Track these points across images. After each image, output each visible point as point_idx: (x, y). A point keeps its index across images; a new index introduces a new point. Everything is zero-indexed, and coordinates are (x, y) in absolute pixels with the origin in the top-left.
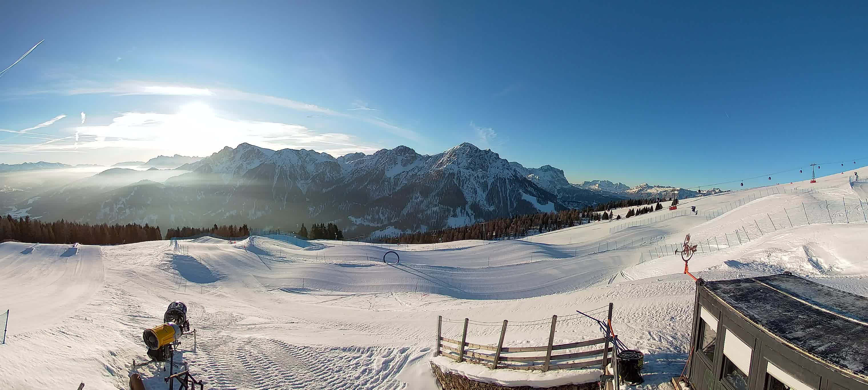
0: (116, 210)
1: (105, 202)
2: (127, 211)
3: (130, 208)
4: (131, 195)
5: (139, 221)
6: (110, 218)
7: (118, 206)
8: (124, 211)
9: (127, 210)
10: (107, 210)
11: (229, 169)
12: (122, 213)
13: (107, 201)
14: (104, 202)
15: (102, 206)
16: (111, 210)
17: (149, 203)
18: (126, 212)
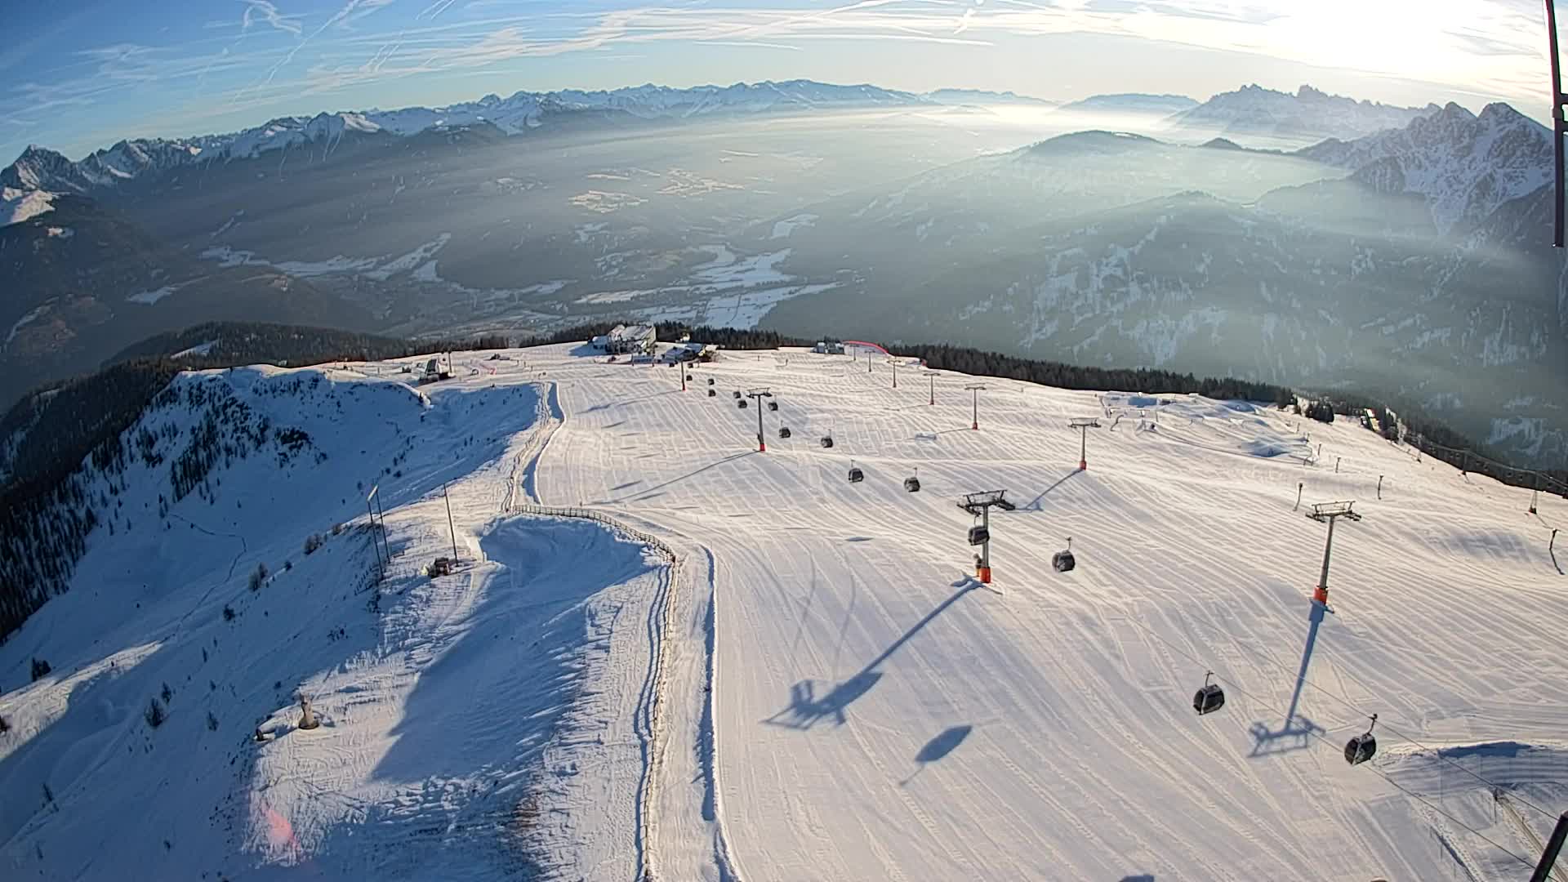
0: (1097, 283)
1: (1064, 257)
2: (1134, 288)
3: (1141, 280)
4: (1147, 241)
5: (1168, 322)
6: (1078, 308)
7: (1106, 272)
8: (1123, 289)
9: (1131, 284)
10: (1070, 281)
11: (1455, 187)
12: (1115, 295)
13: (1068, 253)
14: (1059, 256)
15: (1055, 268)
16: (1084, 280)
17: (1201, 269)
18: (1127, 293)
